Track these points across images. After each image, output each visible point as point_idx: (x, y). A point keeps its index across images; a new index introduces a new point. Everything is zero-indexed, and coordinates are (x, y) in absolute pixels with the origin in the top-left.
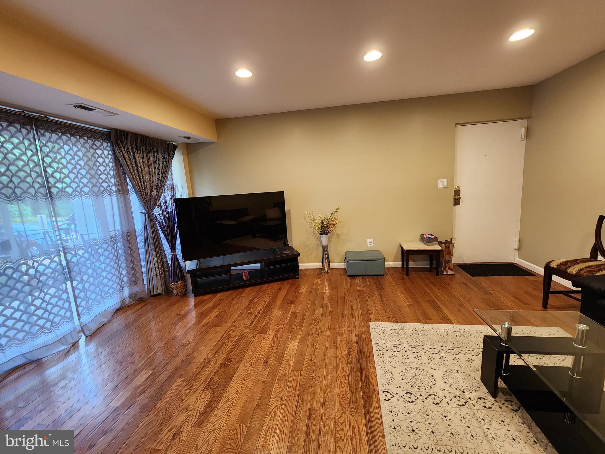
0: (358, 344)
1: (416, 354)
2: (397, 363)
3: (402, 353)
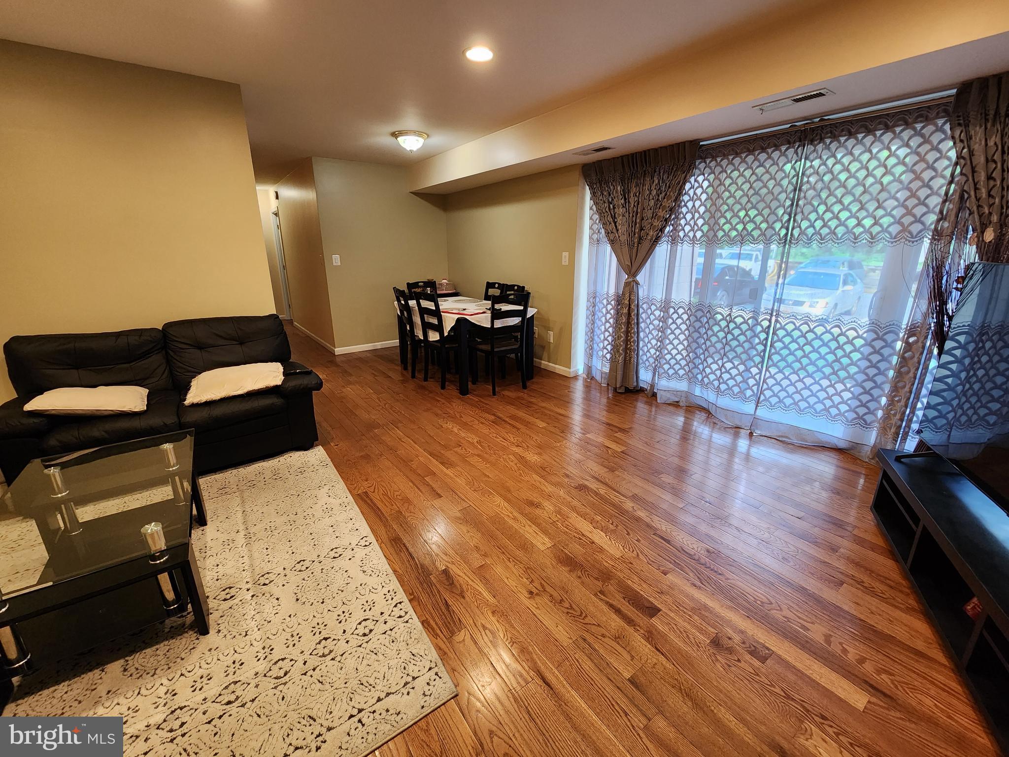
0: (444, 601)
1: (324, 634)
2: (359, 596)
3: (351, 625)
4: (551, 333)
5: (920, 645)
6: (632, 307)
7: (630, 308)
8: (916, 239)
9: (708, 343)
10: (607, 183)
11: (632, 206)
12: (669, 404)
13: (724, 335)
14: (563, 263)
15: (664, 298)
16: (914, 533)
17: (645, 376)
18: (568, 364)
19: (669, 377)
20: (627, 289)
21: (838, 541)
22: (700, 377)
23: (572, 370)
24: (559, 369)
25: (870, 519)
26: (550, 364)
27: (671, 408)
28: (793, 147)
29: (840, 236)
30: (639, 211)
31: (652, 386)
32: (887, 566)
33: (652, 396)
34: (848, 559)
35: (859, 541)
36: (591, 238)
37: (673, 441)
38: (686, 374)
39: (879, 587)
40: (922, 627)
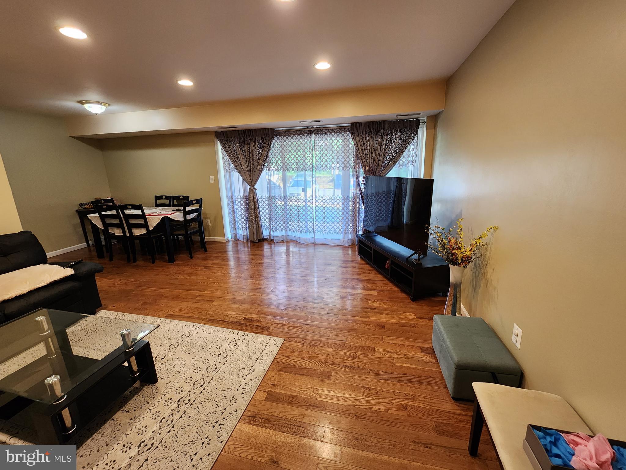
4: (209, 220)
5: (381, 279)
6: (255, 201)
7: (254, 201)
8: (349, 168)
9: (291, 212)
10: (231, 142)
11: (247, 154)
12: (280, 242)
13: (297, 208)
14: (211, 182)
15: (269, 195)
16: (371, 253)
17: (266, 233)
18: (223, 235)
19: (278, 230)
20: (251, 192)
21: (354, 265)
22: (290, 227)
23: (226, 238)
24: (218, 239)
25: (358, 258)
26: (211, 238)
27: (281, 244)
28: (309, 135)
29: (328, 167)
30: (251, 156)
31: (270, 236)
32: (367, 267)
33: (271, 241)
34: (359, 268)
35: (359, 264)
36: (224, 168)
37: (283, 258)
38: (284, 227)
39: (368, 271)
40: (379, 276)
